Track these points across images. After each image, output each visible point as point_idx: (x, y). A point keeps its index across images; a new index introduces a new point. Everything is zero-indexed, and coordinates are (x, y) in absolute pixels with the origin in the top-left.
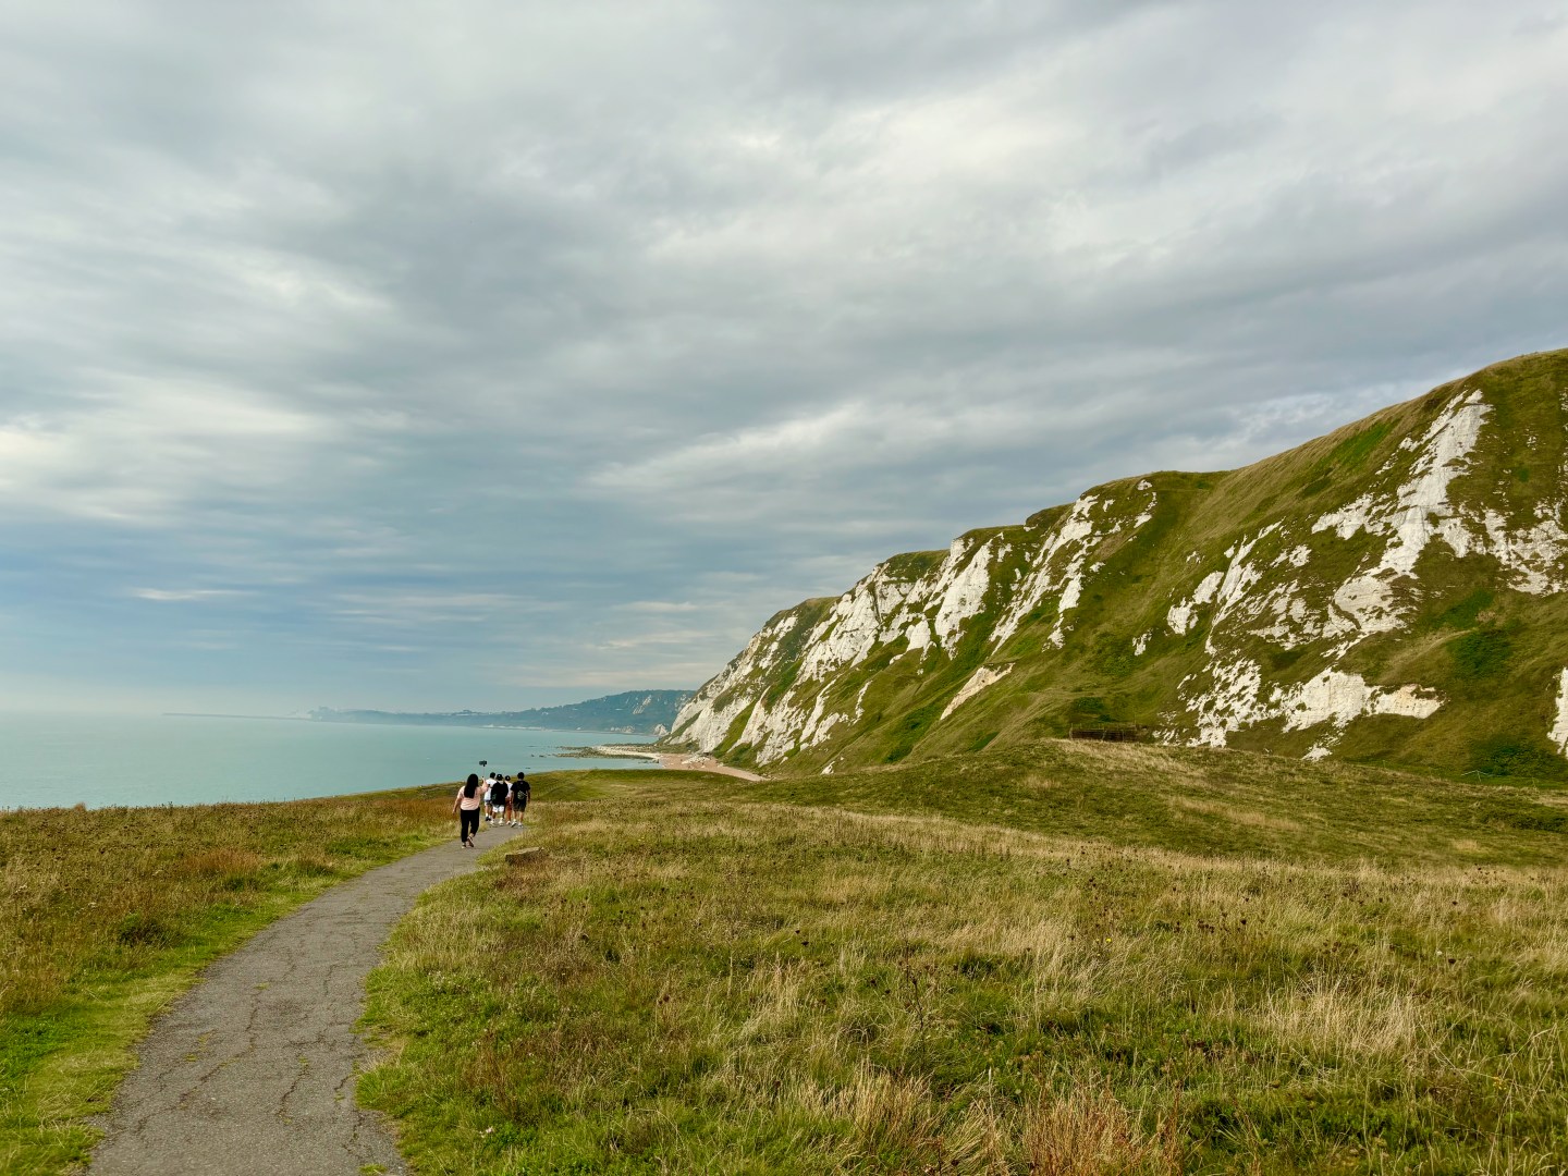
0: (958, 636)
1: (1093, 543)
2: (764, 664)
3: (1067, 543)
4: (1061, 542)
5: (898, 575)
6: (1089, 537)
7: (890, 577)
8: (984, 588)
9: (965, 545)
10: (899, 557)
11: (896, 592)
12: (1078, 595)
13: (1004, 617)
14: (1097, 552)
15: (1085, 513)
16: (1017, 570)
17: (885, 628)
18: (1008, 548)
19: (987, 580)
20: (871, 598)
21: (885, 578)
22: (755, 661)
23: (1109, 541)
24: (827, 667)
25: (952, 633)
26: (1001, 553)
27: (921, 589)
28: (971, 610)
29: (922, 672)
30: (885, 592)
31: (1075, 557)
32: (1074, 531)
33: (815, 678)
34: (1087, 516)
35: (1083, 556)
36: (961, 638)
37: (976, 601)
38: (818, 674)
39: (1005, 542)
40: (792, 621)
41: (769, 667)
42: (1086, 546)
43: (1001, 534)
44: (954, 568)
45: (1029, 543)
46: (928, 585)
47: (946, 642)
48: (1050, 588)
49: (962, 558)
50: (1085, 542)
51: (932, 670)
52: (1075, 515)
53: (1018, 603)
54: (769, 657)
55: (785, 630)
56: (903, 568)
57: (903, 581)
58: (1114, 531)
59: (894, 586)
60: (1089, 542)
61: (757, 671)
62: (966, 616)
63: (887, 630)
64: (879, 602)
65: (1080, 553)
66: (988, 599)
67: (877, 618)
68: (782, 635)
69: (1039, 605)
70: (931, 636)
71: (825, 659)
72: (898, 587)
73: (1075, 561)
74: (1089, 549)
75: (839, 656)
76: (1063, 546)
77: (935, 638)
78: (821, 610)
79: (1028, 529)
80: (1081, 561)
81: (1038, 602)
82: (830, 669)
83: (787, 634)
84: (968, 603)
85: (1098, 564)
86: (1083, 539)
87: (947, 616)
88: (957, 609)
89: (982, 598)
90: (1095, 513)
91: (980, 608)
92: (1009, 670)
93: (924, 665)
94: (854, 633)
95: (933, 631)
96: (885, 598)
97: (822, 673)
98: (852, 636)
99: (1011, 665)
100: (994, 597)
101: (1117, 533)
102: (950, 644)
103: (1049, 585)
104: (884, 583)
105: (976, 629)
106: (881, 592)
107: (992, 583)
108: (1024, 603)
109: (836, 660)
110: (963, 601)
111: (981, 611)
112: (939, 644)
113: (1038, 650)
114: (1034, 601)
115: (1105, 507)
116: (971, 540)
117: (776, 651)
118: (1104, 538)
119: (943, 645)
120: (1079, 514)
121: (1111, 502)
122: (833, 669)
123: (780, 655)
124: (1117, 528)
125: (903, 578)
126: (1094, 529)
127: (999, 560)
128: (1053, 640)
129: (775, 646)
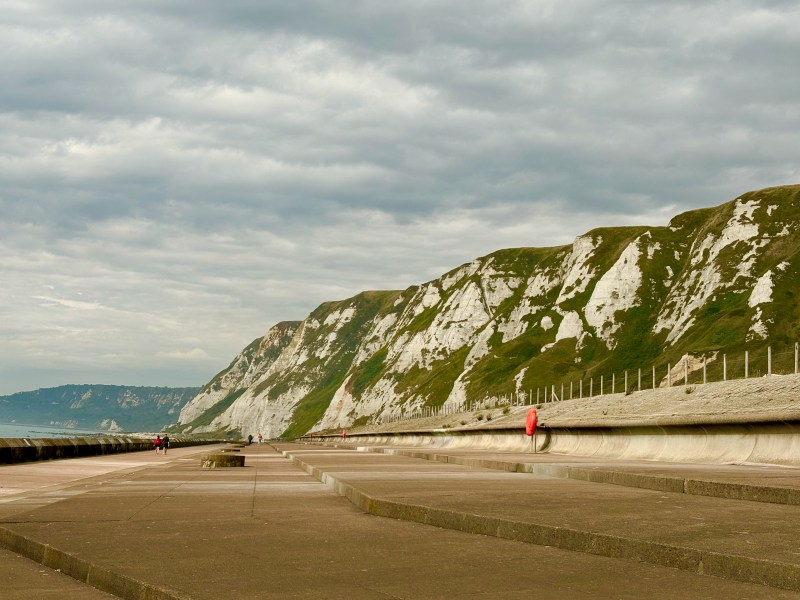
0: (615, 328)
1: (762, 245)
2: (321, 353)
3: (734, 243)
4: (724, 242)
5: (506, 269)
6: (758, 239)
7: (497, 271)
8: (638, 283)
9: (594, 243)
10: (504, 251)
11: (505, 286)
12: (771, 291)
13: (667, 311)
14: (768, 253)
15: (749, 215)
16: (668, 267)
17: (503, 319)
18: (657, 246)
19: (640, 275)
20: (479, 290)
21: (492, 272)
22: (310, 351)
23: (779, 243)
24: (435, 356)
25: (607, 325)
26: (651, 251)
27: (543, 284)
28: (626, 303)
29: (580, 360)
30: (493, 285)
31: (745, 257)
32: (738, 232)
33: (421, 366)
34: (752, 219)
35: (753, 256)
36: (619, 329)
37: (630, 295)
38: (424, 362)
39: (654, 240)
40: (349, 313)
41: (327, 357)
42: (756, 247)
43: (648, 233)
44: (585, 264)
45: (677, 242)
46: (551, 280)
47: (602, 333)
48: (722, 285)
49: (592, 255)
50: (754, 243)
51: (591, 358)
52: (738, 218)
53: (684, 298)
54: (327, 348)
55: (343, 321)
56: (510, 262)
57: (511, 275)
58: (782, 234)
59: (502, 279)
60: (758, 243)
61: (313, 361)
62: (621, 308)
63: (507, 322)
64: (487, 294)
65: (751, 253)
66: (642, 292)
67: (486, 310)
68: (340, 326)
69: (714, 299)
70: (584, 327)
71: (431, 347)
72: (506, 281)
73: (747, 260)
74: (758, 250)
75: (447, 345)
76: (728, 247)
77: (587, 327)
78: (380, 303)
79: (674, 229)
80: (753, 261)
81: (711, 297)
82: (437, 358)
83: (345, 325)
84: (621, 296)
85: (784, 263)
86: (751, 240)
87: (599, 308)
88: (610, 301)
89: (638, 292)
90: (759, 217)
91: (635, 301)
92: (714, 358)
93: (582, 354)
94: (463, 324)
95: (585, 321)
96: (493, 291)
97: (428, 361)
98: (460, 326)
99: (716, 353)
100: (649, 292)
101: (785, 237)
102: (607, 334)
103: (721, 281)
104: (491, 276)
105: (635, 322)
106: (489, 284)
107: (645, 278)
108: (693, 298)
109: (444, 349)
110: (615, 295)
111: (637, 305)
112: (594, 335)
113: (741, 339)
114: (706, 296)
115: (769, 212)
116: (600, 238)
117: (335, 342)
118: (773, 241)
119: (599, 335)
120: (743, 217)
121: (775, 207)
122: (442, 357)
123: (339, 346)
124: (785, 232)
125: (511, 272)
126: (761, 231)
127: (649, 257)
128: (757, 331)
129: (332, 337)
